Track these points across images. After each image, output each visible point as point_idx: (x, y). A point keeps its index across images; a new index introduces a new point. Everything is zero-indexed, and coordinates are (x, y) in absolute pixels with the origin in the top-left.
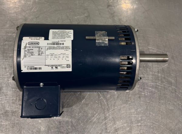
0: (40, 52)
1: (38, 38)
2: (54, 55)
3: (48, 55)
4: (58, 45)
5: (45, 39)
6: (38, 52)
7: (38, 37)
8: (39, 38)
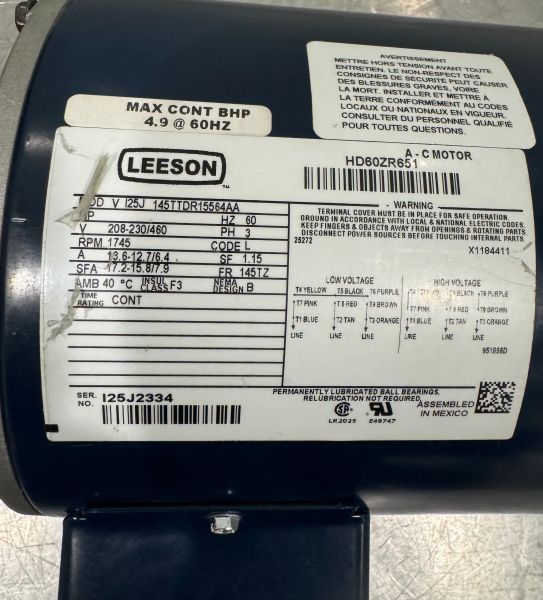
0: (237, 258)
1: (214, 116)
2: (366, 288)
3: (310, 294)
4: (406, 197)
5: (279, 130)
6: (216, 258)
7: (216, 106)
8: (223, 112)
